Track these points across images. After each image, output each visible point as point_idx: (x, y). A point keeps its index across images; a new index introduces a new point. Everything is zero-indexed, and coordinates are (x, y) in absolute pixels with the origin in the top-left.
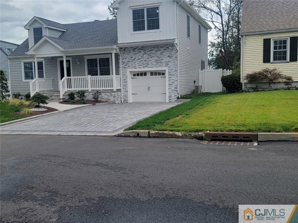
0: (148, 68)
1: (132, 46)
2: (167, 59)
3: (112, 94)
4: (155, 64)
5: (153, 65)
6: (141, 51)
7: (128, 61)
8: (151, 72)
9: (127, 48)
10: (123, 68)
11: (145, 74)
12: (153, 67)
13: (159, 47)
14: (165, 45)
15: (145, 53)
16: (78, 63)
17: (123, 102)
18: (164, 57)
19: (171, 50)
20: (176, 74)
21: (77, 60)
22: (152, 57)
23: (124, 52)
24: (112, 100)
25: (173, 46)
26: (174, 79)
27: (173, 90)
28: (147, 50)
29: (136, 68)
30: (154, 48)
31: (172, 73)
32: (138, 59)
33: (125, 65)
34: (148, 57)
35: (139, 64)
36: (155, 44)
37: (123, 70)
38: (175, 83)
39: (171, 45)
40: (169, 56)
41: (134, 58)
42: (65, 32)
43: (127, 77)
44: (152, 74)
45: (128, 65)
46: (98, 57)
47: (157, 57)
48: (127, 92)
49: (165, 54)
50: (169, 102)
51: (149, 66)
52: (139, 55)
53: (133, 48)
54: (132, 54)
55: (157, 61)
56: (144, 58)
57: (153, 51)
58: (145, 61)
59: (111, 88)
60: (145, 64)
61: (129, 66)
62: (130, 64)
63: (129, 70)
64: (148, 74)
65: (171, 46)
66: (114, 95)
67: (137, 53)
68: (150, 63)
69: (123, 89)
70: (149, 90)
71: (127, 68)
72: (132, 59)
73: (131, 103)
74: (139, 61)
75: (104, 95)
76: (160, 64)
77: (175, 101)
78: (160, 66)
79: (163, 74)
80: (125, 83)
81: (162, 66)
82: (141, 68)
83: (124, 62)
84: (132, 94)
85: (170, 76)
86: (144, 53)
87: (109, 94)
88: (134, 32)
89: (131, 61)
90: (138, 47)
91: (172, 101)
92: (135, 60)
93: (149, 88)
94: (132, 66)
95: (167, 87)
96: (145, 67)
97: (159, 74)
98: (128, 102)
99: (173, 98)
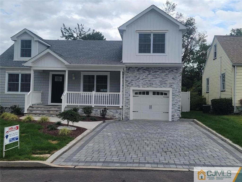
0: (152, 88)
1: (137, 66)
2: (171, 81)
3: (118, 111)
4: (159, 84)
5: (157, 85)
6: (146, 71)
7: (132, 80)
8: (153, 92)
9: (131, 67)
10: (126, 86)
11: (148, 93)
12: (157, 87)
13: (164, 69)
14: (170, 68)
15: (150, 74)
16: (74, 78)
17: (124, 119)
18: (168, 79)
19: (176, 73)
20: (179, 95)
21: (73, 75)
22: (156, 78)
23: (128, 71)
24: (118, 117)
25: (178, 69)
26: (177, 99)
27: (176, 110)
28: (151, 71)
29: (140, 87)
30: (159, 70)
31: (175, 94)
32: (142, 78)
33: (128, 84)
34: (152, 77)
35: (143, 83)
36: (160, 67)
37: (126, 88)
38: (179, 103)
39: (176, 68)
40: (173, 78)
41: (138, 77)
42: (49, 47)
43: (130, 95)
44: (154, 93)
45: (131, 84)
46: (95, 74)
47: (161, 78)
48: (129, 109)
49: (169, 76)
50: (172, 121)
51: (153, 86)
52: (144, 75)
53: (138, 68)
54: (136, 74)
55: (161, 81)
56: (148, 78)
57: (158, 73)
58: (149, 81)
59: (117, 105)
60: (149, 84)
61: (133, 85)
62: (134, 83)
63: (132, 88)
64: (151, 94)
65: (175, 70)
66: (120, 112)
67: (142, 73)
68: (154, 83)
69: (125, 106)
70: (151, 108)
71: (130, 86)
72: (136, 78)
73: (132, 121)
74: (143, 80)
75: (109, 111)
76: (164, 85)
77: (178, 120)
78: (164, 86)
79: (166, 94)
80: (127, 101)
81: (166, 87)
82: (145, 87)
83: (128, 81)
84: (133, 112)
85: (173, 97)
86: (148, 74)
87: (115, 111)
88: (139, 54)
89: (134, 80)
90: (143, 67)
91: (174, 120)
92: (139, 79)
93: (151, 107)
94: (135, 85)
95: (171, 107)
96: (149, 87)
97: (162, 94)
98: (130, 119)
99: (176, 118)
